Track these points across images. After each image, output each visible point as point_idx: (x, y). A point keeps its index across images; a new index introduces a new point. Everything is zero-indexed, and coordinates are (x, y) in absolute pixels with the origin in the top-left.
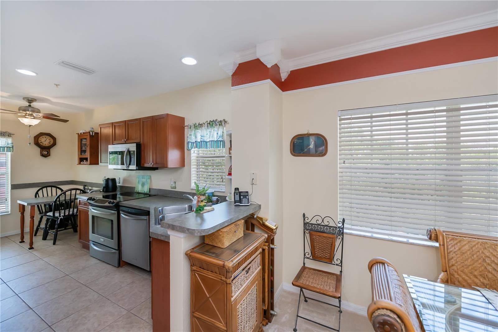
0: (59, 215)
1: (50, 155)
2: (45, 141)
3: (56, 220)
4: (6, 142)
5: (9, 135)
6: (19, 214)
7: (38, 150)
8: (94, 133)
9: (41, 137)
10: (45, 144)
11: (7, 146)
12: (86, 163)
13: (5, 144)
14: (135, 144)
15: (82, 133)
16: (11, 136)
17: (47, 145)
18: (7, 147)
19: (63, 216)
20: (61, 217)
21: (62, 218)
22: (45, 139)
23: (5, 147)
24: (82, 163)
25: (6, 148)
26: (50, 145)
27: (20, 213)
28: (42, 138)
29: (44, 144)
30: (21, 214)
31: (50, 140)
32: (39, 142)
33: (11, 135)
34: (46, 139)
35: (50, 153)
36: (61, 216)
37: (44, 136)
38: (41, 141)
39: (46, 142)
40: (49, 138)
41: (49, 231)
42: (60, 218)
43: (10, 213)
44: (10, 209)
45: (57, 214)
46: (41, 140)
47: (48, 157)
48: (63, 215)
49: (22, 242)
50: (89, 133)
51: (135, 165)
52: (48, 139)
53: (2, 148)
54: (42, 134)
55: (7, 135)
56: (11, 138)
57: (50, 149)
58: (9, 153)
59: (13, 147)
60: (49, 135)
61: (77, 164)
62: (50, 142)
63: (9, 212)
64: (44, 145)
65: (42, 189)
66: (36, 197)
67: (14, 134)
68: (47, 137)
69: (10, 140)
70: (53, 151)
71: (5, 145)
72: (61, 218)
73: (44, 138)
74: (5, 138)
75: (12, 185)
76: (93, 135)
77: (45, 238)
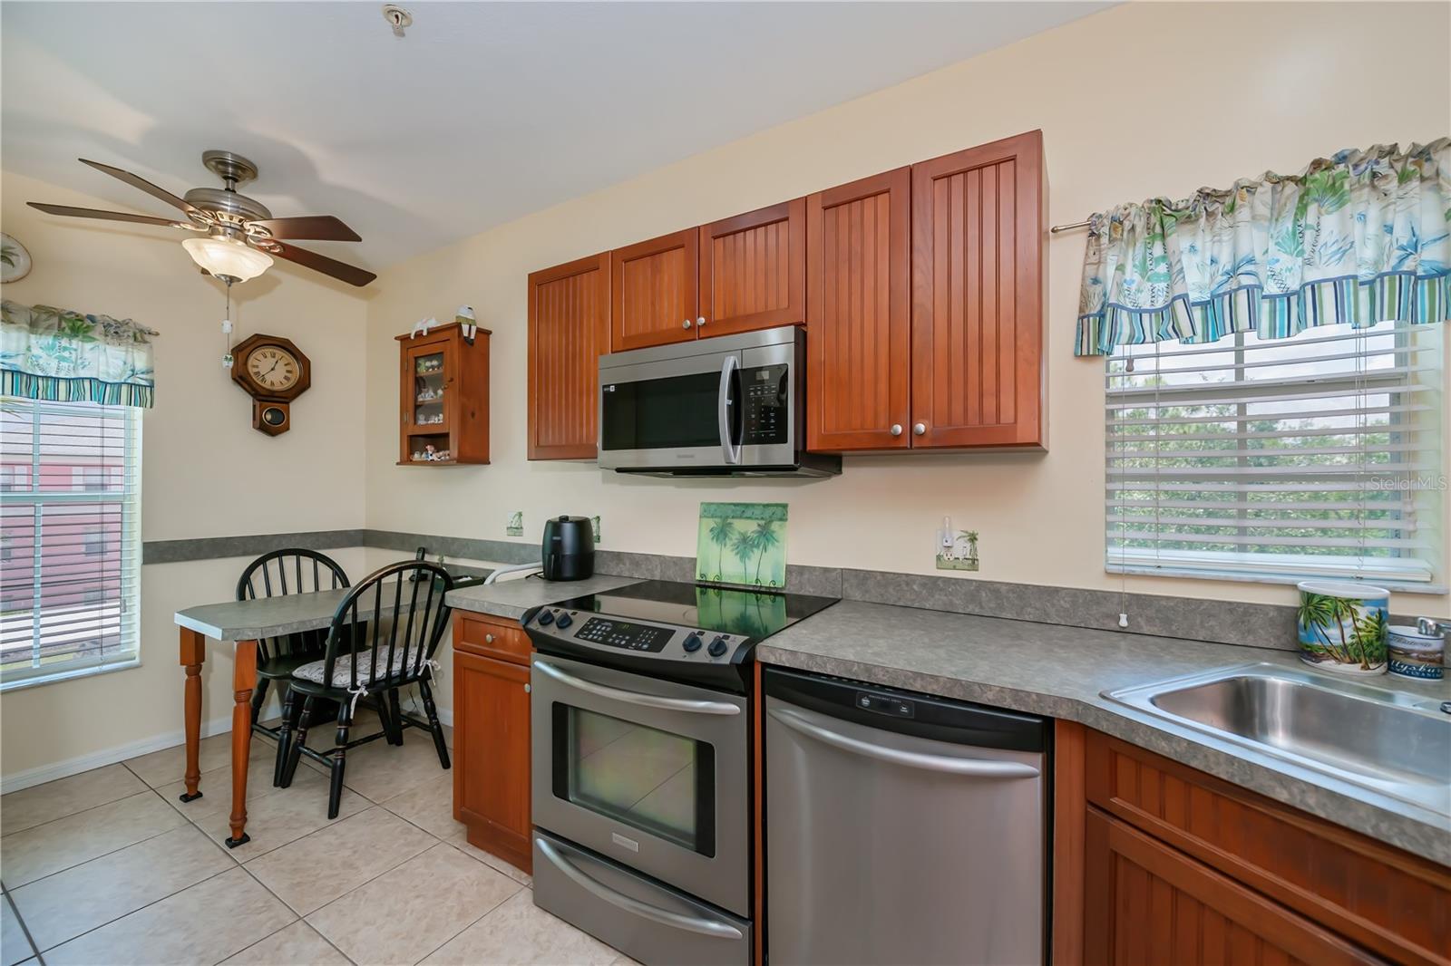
0: (349, 680)
1: (288, 429)
2: (273, 369)
3: (339, 703)
4: (125, 363)
5: (138, 335)
6: (181, 675)
7: (245, 402)
8: (474, 329)
9: (257, 354)
10: (272, 384)
11: (129, 381)
12: (435, 457)
13: (125, 371)
14: (793, 327)
15: (425, 333)
16: (145, 342)
17: (277, 387)
18: (131, 385)
19: (368, 687)
20: (357, 688)
21: (366, 693)
22: (270, 362)
23: (120, 385)
24: (416, 456)
25: (124, 389)
26: (287, 385)
27: (185, 667)
28: (260, 357)
29: (268, 382)
30: (188, 672)
31: (289, 368)
32: (252, 370)
33: (147, 337)
34: (274, 360)
35: (288, 420)
36: (359, 684)
37: (268, 351)
38: (257, 367)
39: (272, 371)
40: (288, 358)
41: (301, 748)
42: (358, 692)
43: (137, 661)
44: (137, 645)
45: (342, 679)
46: (256, 363)
47: (285, 433)
48: (367, 678)
49: (192, 796)
50: (456, 330)
51: (785, 441)
52: (281, 363)
53: (108, 388)
54: (259, 342)
55: (131, 334)
56: (145, 347)
57: (288, 403)
58: (138, 412)
59: (152, 387)
60: (286, 346)
61: (398, 464)
62: (289, 375)
63: (134, 659)
64: (267, 385)
65: (262, 561)
66: (242, 596)
67: (157, 334)
68: (279, 353)
69: (140, 359)
70: (298, 409)
71: (121, 376)
72: (361, 695)
73: (268, 355)
74: (123, 348)
75: (146, 546)
76: (472, 337)
77: (284, 779)
